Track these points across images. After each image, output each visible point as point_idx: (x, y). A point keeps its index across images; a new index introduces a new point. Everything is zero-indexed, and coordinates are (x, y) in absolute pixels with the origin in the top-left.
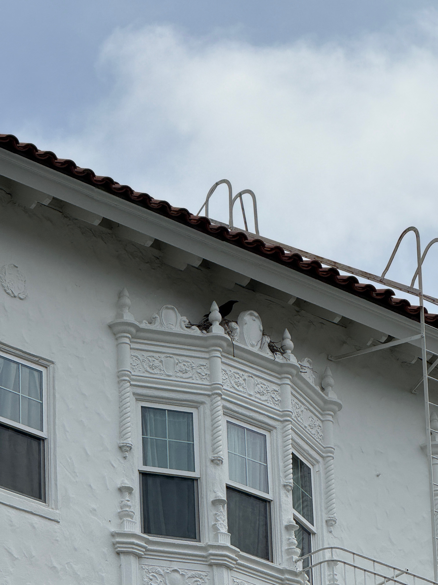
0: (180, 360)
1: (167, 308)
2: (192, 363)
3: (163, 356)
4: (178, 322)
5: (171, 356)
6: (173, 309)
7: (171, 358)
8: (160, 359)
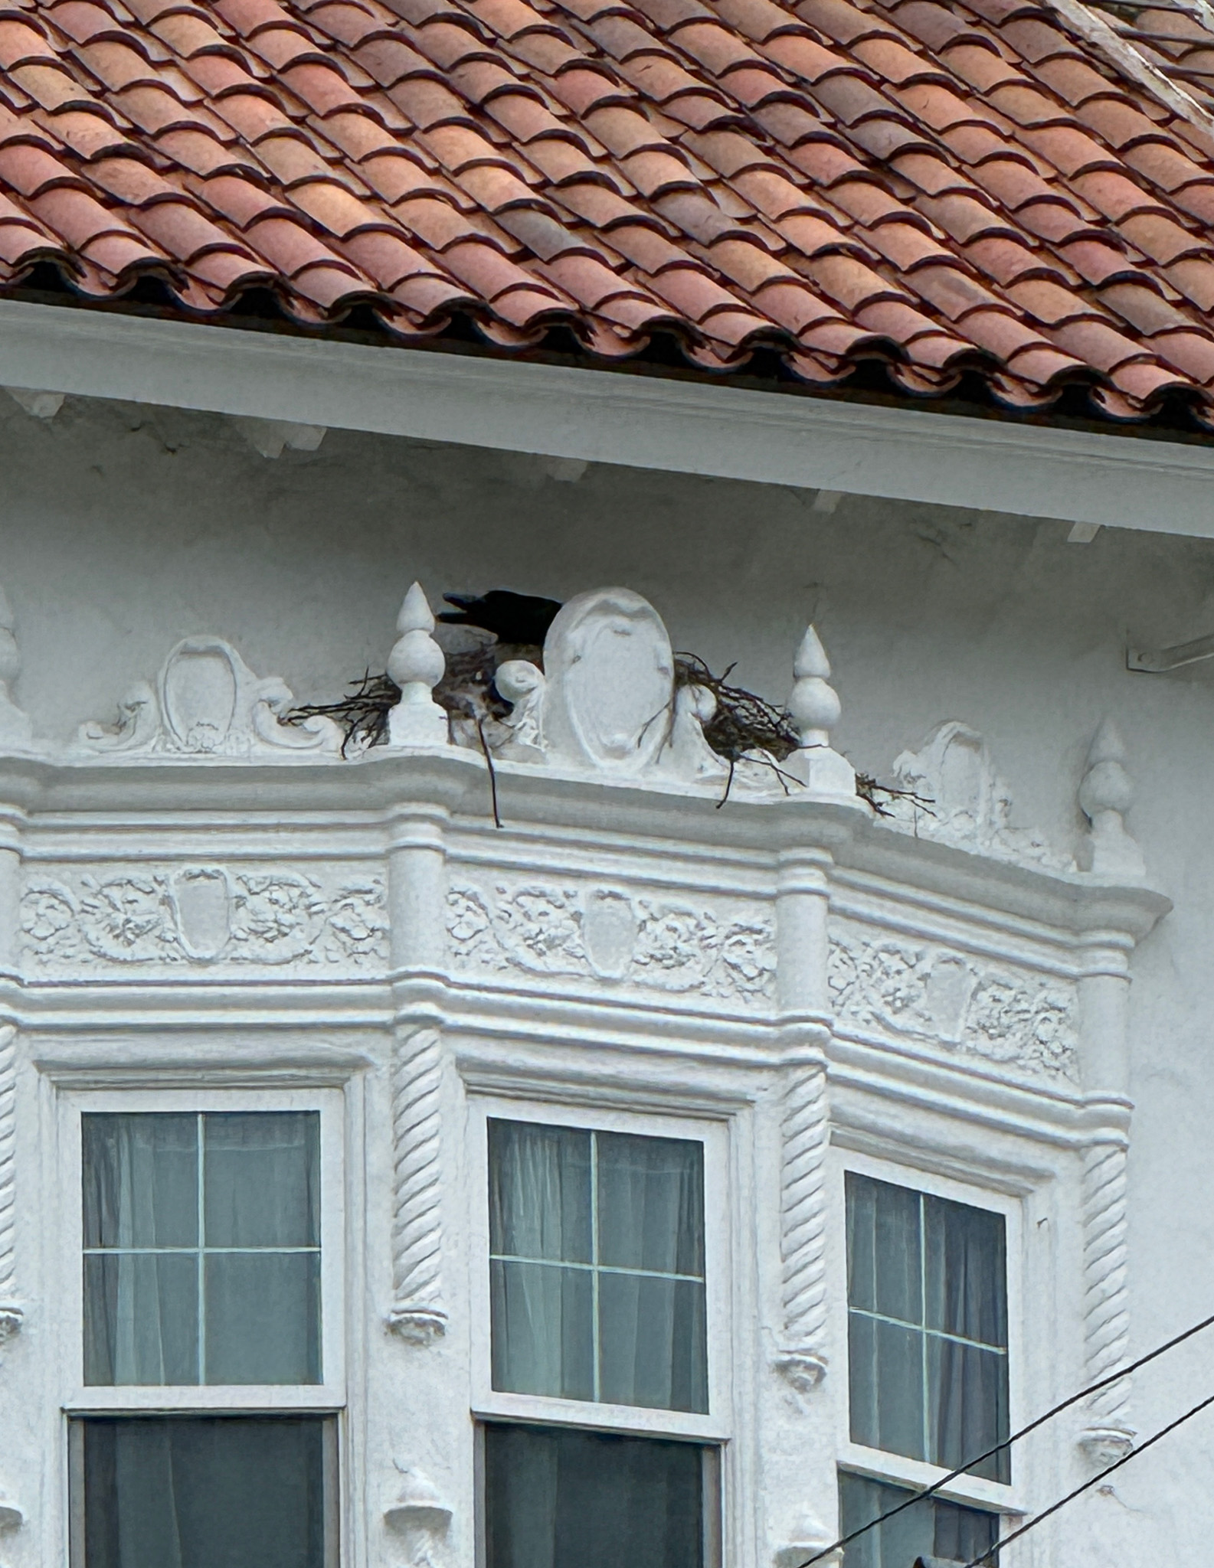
0: (252, 884)
1: (189, 653)
2: (311, 890)
3: (173, 873)
4: (242, 708)
5: (210, 868)
6: (216, 652)
7: (209, 876)
8: (160, 890)
